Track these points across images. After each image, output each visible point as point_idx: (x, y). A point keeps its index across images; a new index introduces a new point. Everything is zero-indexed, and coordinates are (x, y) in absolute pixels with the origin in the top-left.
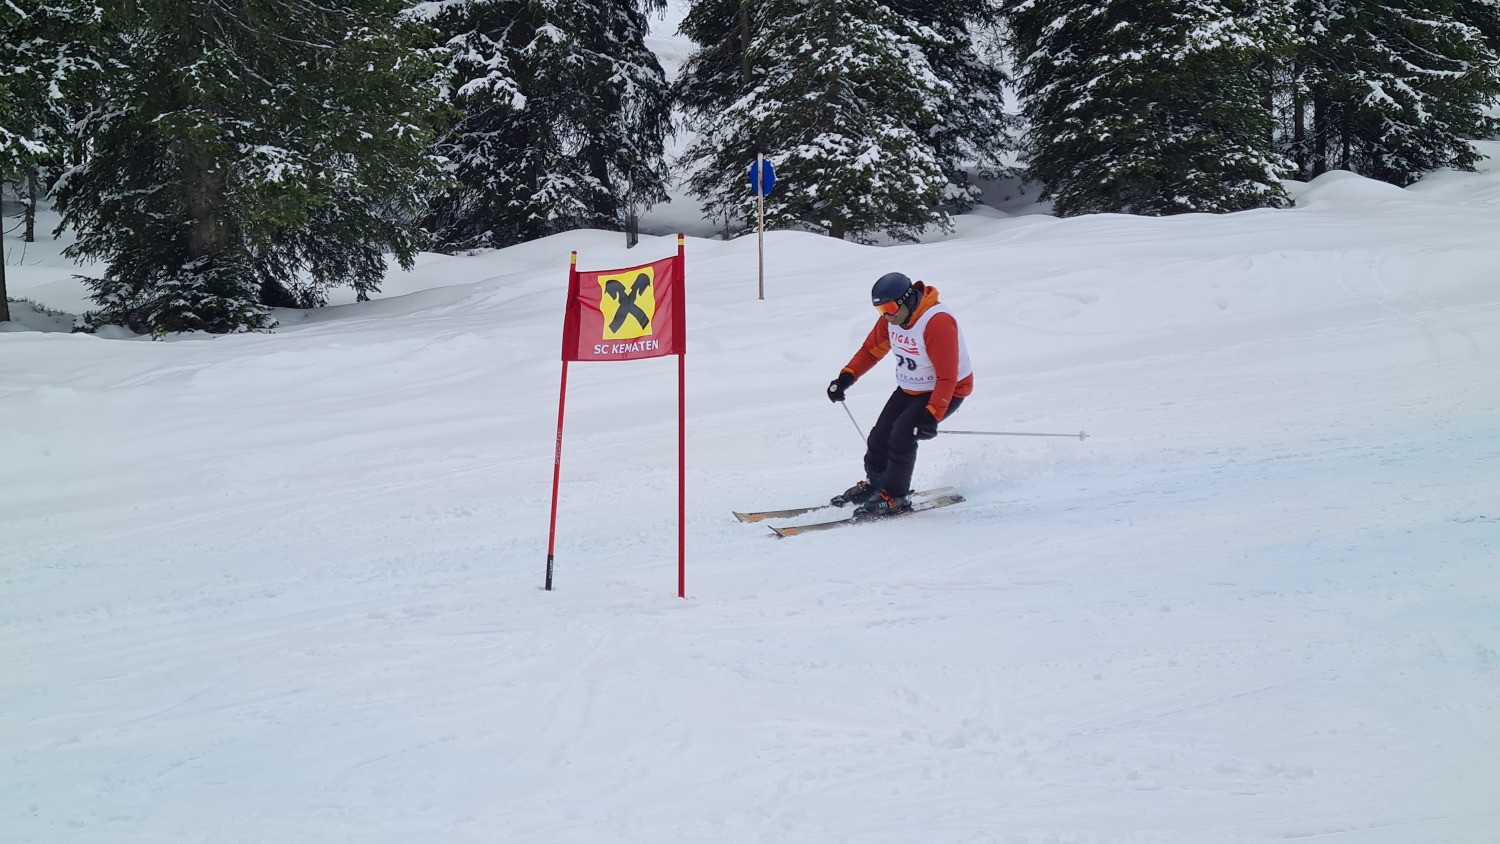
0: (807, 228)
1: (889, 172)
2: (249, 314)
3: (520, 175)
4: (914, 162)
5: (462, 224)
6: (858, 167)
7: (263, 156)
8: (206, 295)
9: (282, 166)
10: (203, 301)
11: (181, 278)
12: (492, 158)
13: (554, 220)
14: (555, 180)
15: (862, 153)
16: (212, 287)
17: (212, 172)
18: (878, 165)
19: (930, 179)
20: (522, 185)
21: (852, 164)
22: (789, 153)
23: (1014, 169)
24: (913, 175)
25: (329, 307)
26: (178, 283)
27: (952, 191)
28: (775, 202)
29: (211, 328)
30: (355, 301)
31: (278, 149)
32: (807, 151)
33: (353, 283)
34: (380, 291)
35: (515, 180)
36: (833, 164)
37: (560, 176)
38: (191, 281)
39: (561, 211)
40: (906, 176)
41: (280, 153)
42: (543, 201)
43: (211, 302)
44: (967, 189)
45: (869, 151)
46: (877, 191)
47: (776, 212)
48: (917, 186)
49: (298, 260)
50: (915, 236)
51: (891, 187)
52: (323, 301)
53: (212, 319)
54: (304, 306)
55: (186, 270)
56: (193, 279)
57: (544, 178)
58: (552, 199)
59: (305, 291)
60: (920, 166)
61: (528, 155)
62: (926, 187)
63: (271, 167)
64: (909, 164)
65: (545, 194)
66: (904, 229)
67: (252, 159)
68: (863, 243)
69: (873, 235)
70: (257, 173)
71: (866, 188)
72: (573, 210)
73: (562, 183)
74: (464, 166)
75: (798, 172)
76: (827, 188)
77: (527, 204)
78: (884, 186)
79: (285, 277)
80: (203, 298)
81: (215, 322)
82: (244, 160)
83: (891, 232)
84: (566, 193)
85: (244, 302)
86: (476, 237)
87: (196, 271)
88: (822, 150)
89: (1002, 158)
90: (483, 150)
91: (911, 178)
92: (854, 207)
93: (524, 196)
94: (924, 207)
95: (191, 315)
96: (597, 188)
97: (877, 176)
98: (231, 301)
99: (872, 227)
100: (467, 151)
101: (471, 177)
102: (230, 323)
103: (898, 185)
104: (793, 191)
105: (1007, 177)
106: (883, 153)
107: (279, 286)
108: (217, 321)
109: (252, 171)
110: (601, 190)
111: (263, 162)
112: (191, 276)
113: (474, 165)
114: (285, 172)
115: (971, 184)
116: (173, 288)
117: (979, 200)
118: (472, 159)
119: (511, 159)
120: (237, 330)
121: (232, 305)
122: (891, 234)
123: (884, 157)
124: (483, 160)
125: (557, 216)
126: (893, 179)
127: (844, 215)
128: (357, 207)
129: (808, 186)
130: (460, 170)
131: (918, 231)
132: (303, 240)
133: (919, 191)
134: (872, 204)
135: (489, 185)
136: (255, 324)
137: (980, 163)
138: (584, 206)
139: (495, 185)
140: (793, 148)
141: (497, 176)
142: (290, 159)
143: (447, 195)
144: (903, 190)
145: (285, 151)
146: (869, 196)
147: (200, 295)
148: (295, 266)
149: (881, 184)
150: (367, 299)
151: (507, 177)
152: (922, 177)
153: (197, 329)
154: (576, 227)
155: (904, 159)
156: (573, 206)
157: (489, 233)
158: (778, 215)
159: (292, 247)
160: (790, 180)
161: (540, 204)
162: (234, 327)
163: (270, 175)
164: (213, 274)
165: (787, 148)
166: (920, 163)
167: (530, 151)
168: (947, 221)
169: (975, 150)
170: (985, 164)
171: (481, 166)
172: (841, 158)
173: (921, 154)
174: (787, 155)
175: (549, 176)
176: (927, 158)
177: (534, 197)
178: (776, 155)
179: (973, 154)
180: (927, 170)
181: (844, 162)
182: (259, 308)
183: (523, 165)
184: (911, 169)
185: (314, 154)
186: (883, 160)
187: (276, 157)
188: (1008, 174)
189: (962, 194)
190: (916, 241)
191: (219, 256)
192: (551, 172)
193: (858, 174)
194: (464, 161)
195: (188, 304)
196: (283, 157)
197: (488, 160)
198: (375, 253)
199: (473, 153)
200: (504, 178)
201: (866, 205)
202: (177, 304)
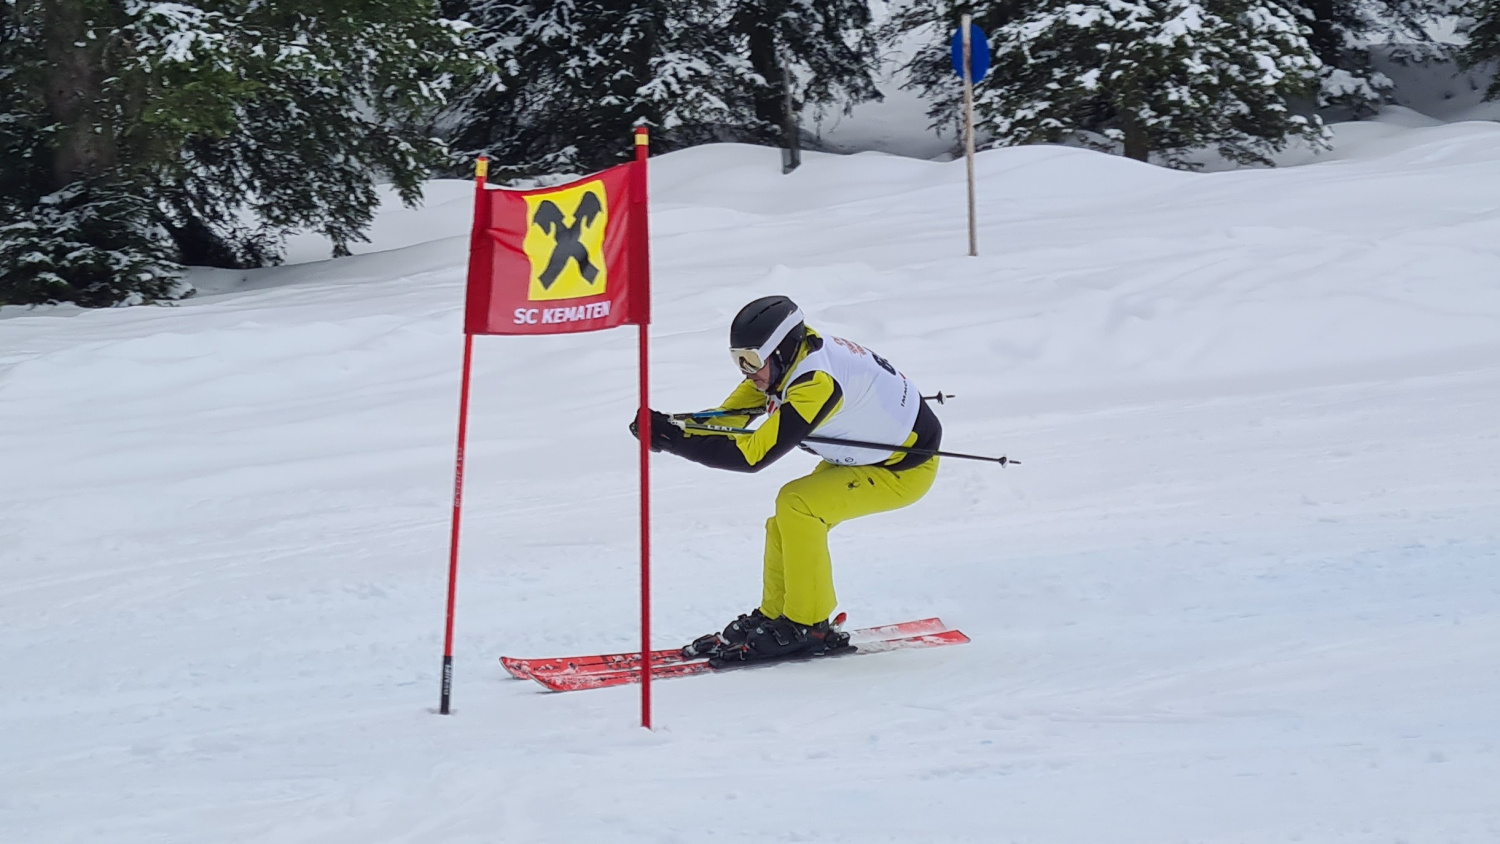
0: (1083, 142)
1: (1217, 49)
2: (146, 277)
3: (620, 55)
4: (1261, 33)
5: (530, 134)
6: (1165, 40)
7: (161, 19)
8: (77, 245)
9: (191, 35)
10: (71, 256)
11: (38, 217)
12: (575, 27)
13: (677, 128)
14: (675, 64)
15: (1172, 18)
16: (88, 233)
17: (82, 44)
18: (1199, 37)
19: (1287, 60)
20: (623, 72)
21: (1155, 35)
22: (1053, 17)
23: (1450, 47)
24: (1257, 54)
25: (287, 266)
26: (33, 226)
27: (1340, 82)
28: (1031, 98)
29: (85, 299)
30: (330, 256)
31: (188, 9)
32: (1081, 14)
33: (323, 228)
34: (368, 240)
35: (612, 63)
36: (1124, 36)
37: (685, 56)
38: (54, 222)
39: (687, 114)
40: (1246, 55)
41: (190, 15)
42: (656, 97)
43: (83, 257)
44: (1368, 79)
45: (1182, 15)
46: (1199, 81)
47: (1030, 115)
48: (1263, 72)
49: (237, 190)
50: (1267, 156)
51: (1222, 74)
52: (277, 258)
53: (87, 284)
54: (248, 265)
55: (47, 206)
56: (58, 220)
57: (658, 60)
58: (672, 94)
59: (249, 241)
60: (1273, 41)
61: (634, 22)
62: (1280, 74)
63: (174, 37)
64: (1252, 35)
65: (662, 87)
66: (1249, 141)
67: (144, 24)
68: (1177, 168)
69: (1194, 154)
70: (153, 48)
71: (1182, 77)
72: (708, 112)
73: (689, 69)
74: (532, 39)
75: (1068, 49)
76: (1116, 75)
77: (632, 102)
78: (1210, 72)
79: (216, 216)
80: (73, 249)
81: (93, 290)
82: (131, 27)
83: (1226, 150)
84: (695, 84)
85: (139, 257)
86: (550, 157)
87: (64, 207)
88: (1106, 14)
89: (1430, 28)
90: (560, 14)
91: (1255, 59)
92: (1160, 107)
93: (626, 88)
94: (1278, 107)
95: (52, 277)
96: (747, 77)
97: (1197, 56)
98: (117, 254)
99: (1191, 142)
100: (534, 15)
101: (540, 57)
102: (115, 291)
103: (1234, 70)
104: (1059, 81)
105: (1437, 60)
106: (1207, 18)
107: (208, 231)
108: (94, 288)
109: (143, 45)
110: (753, 80)
111: (161, 30)
112: (54, 214)
113: (545, 39)
114: (195, 46)
115: (1373, 71)
116: (26, 233)
117: (1388, 96)
118: (542, 29)
119: (606, 28)
120: (125, 303)
121: (118, 262)
122: (1224, 151)
123: (1210, 23)
124: (561, 31)
125: (679, 122)
126: (1225, 60)
127: (1143, 121)
128: (326, 102)
129: (1084, 72)
130: (521, 48)
131: (1271, 146)
132: (246, 159)
133: (1268, 80)
134: (1189, 102)
135: (570, 72)
136: (156, 292)
137: (1391, 36)
138: (723, 106)
139: (579, 71)
140: (1058, 9)
141: (584, 56)
142: (206, 25)
143: (501, 88)
144: (1242, 78)
145: (198, 12)
146: (1185, 90)
147: (68, 245)
148: (234, 197)
149: (1204, 68)
150: (349, 254)
151: (600, 59)
152: (1274, 58)
153: (62, 300)
154: (714, 139)
155: (1245, 27)
156: (706, 105)
157: (571, 150)
158: (1035, 121)
159: (228, 170)
160: (1053, 63)
161: (652, 101)
162: (121, 298)
163: (171, 49)
164: (90, 212)
165: (1049, 10)
166: (1271, 35)
167: (638, 16)
168: (1320, 133)
169: (1384, 15)
170: (1400, 38)
171: (559, 42)
172: (1137, 26)
173: (1272, 20)
174: (1046, 21)
175: (669, 56)
176: (1281, 26)
177: (643, 90)
178: (1030, 20)
179: (1379, 21)
180: (1285, 48)
181: (1143, 33)
182: (164, 267)
183: (625, 38)
184: (1255, 43)
185: (247, 17)
186: (1207, 30)
187: (183, 21)
188: (1439, 55)
189: (1358, 88)
190: (1269, 163)
191: (99, 182)
192: (672, 50)
193: (1166, 53)
194: (529, 32)
195: (47, 259)
196: (195, 21)
197: (569, 30)
198: (359, 178)
199: (544, 19)
200: (595, 59)
201: (1179, 103)
202: (29, 259)
